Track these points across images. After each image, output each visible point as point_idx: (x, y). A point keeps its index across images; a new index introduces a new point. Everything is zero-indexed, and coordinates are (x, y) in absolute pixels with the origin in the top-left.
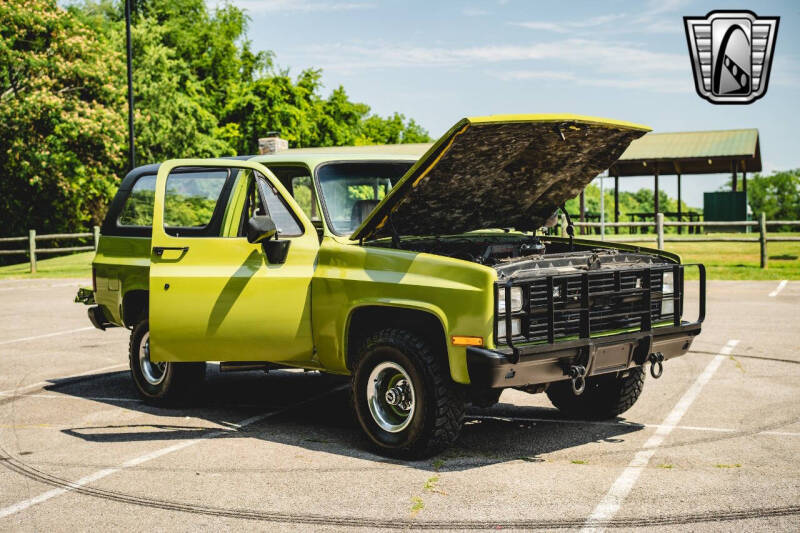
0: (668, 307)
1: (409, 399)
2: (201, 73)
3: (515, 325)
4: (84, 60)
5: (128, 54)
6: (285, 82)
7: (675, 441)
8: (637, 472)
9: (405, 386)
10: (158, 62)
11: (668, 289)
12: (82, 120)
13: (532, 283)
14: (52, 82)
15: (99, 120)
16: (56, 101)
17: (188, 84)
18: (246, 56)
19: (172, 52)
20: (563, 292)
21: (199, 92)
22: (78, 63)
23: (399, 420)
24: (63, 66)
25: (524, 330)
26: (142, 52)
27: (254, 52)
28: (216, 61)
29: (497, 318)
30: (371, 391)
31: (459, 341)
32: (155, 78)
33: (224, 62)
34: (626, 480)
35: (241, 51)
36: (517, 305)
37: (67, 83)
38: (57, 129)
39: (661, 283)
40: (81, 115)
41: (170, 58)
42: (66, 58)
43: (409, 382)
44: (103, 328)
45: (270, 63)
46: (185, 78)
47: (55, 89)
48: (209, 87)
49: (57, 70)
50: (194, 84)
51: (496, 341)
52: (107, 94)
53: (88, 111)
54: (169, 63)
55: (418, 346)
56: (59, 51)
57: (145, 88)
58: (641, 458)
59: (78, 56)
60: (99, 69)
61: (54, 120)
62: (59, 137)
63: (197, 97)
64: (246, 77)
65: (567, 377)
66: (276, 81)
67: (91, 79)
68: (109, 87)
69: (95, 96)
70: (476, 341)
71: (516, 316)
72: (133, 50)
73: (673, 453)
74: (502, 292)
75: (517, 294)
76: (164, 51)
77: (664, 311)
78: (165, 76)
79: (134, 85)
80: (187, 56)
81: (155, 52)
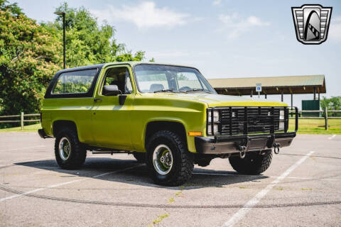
0: (282, 126)
1: (170, 160)
2: (95, 52)
3: (216, 127)
4: (47, 45)
5: (64, 43)
6: (130, 56)
7: (285, 182)
8: (268, 191)
9: (169, 155)
10: (77, 46)
11: (282, 118)
12: (45, 69)
13: (223, 110)
14: (33, 53)
15: (52, 69)
16: (34, 61)
17: (89, 56)
18: (114, 46)
19: (83, 42)
20: (236, 115)
21: (94, 59)
22: (44, 46)
23: (166, 170)
24: (38, 47)
25: (220, 130)
26: (71, 42)
27: (117, 44)
28: (101, 47)
29: (208, 124)
30: (155, 157)
31: (191, 134)
32: (76, 53)
33: (105, 47)
34: (263, 193)
35: (112, 44)
36: (216, 119)
37: (39, 54)
38: (35, 73)
39: (279, 115)
40: (44, 67)
41: (82, 44)
42: (39, 43)
43: (171, 153)
44: (45, 138)
45: (124, 49)
46: (88, 53)
47: (34, 56)
48: (98, 57)
49: (35, 48)
50: (92, 56)
51: (207, 134)
52: (56, 59)
53: (48, 66)
54: (82, 47)
55: (174, 137)
56: (36, 41)
57: (71, 57)
58: (270, 186)
59: (44, 43)
60: (52, 48)
61: (33, 70)
62: (35, 77)
63: (93, 61)
64: (114, 54)
65: (238, 151)
66: (126, 56)
67: (49, 52)
68: (56, 56)
69: (50, 60)
70: (199, 134)
71: (216, 124)
72: (66, 41)
73: (283, 185)
74: (210, 113)
75: (216, 114)
76: (80, 42)
77: (280, 127)
78: (80, 52)
79: (67, 56)
80: (89, 45)
81: (75, 42)
